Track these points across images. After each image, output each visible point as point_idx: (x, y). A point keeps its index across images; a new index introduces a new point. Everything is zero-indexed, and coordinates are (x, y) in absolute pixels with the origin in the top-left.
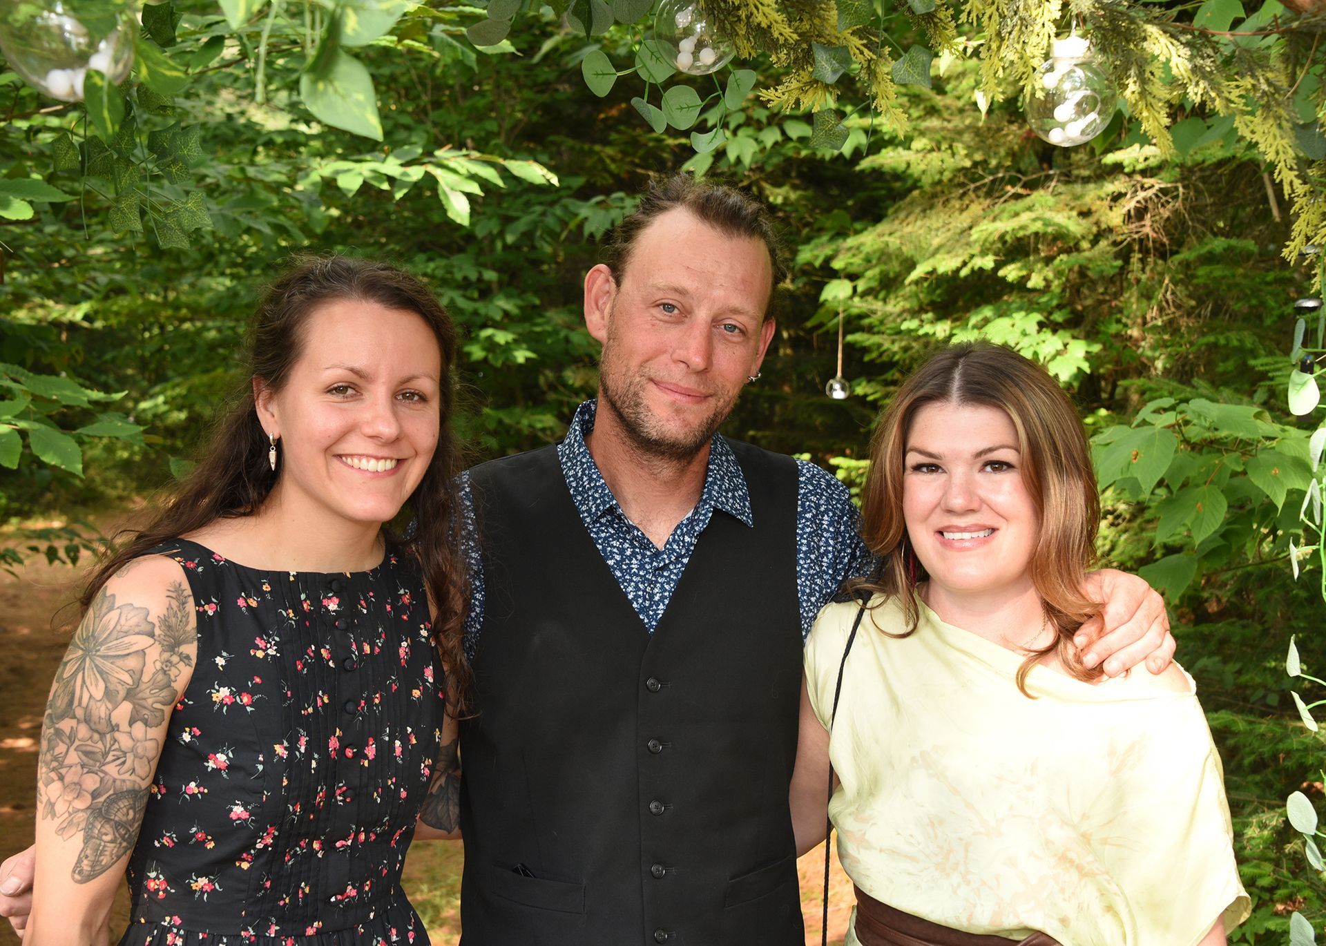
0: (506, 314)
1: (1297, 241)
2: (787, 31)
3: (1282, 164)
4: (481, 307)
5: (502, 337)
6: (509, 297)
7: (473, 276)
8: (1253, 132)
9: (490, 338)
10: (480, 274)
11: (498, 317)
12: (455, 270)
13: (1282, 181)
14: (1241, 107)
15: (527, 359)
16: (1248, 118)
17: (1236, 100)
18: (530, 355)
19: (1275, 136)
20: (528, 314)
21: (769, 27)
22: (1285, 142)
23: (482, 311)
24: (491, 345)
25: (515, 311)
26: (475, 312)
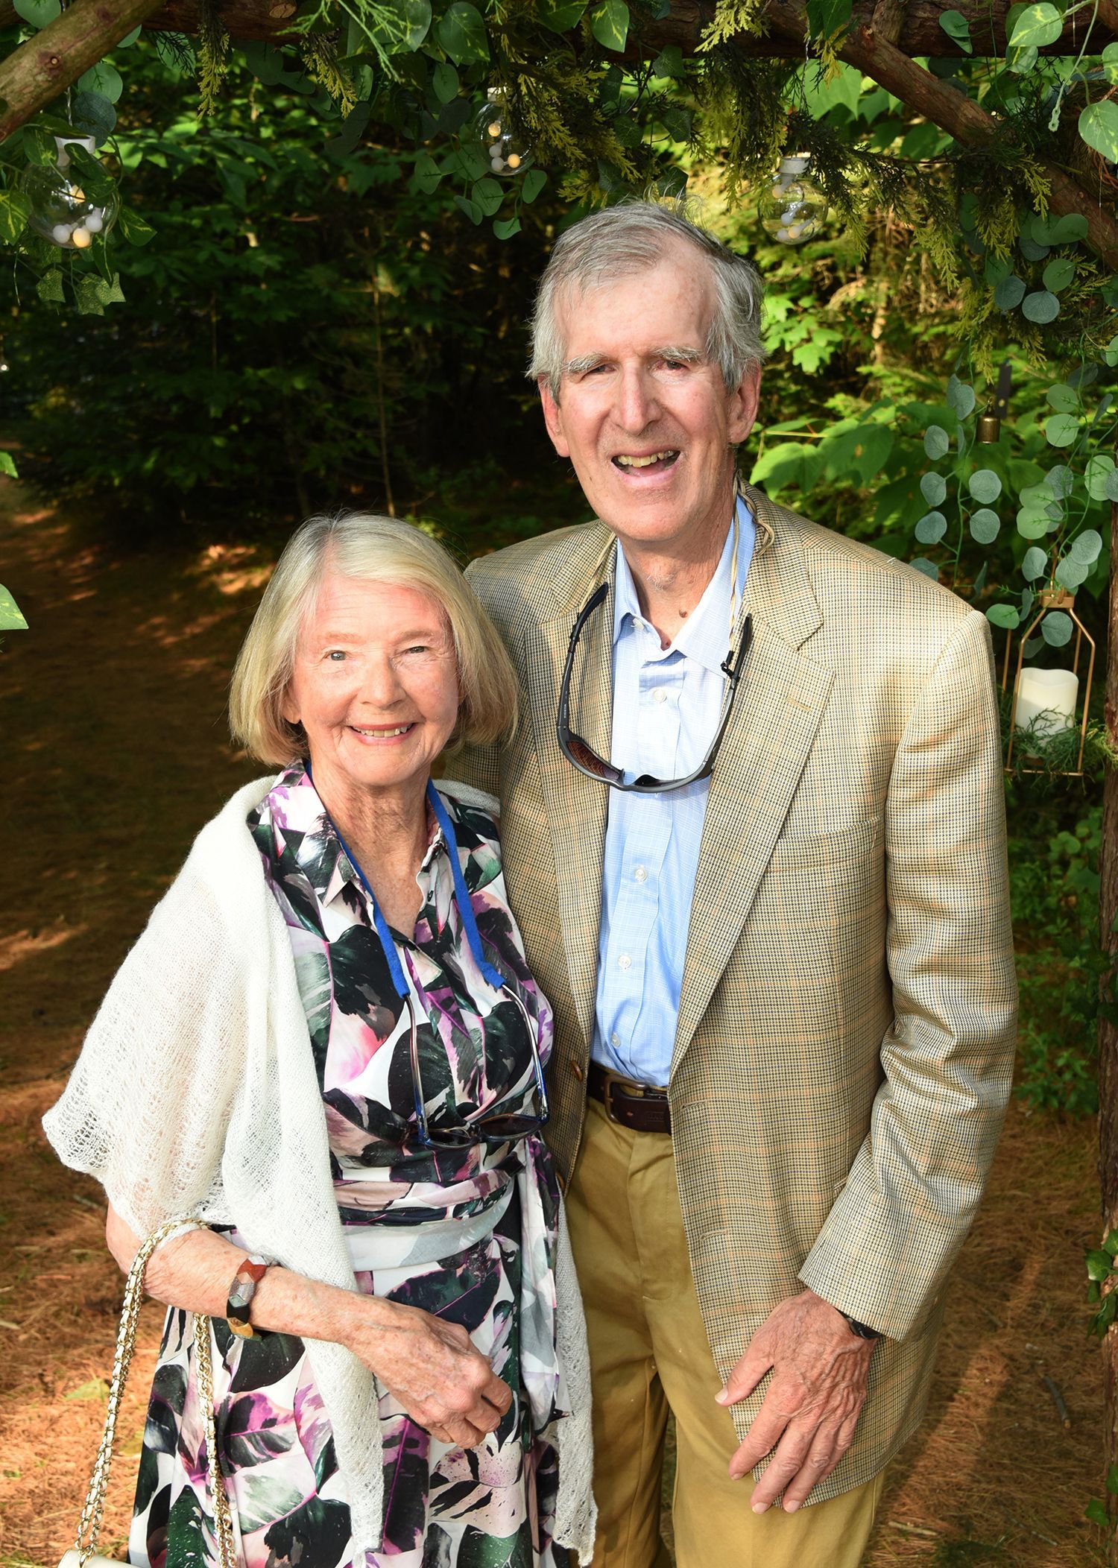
2: (578, 152)
15: (289, 318)
19: (942, 245)
21: (563, 149)
25: (278, 268)
26: (236, 266)
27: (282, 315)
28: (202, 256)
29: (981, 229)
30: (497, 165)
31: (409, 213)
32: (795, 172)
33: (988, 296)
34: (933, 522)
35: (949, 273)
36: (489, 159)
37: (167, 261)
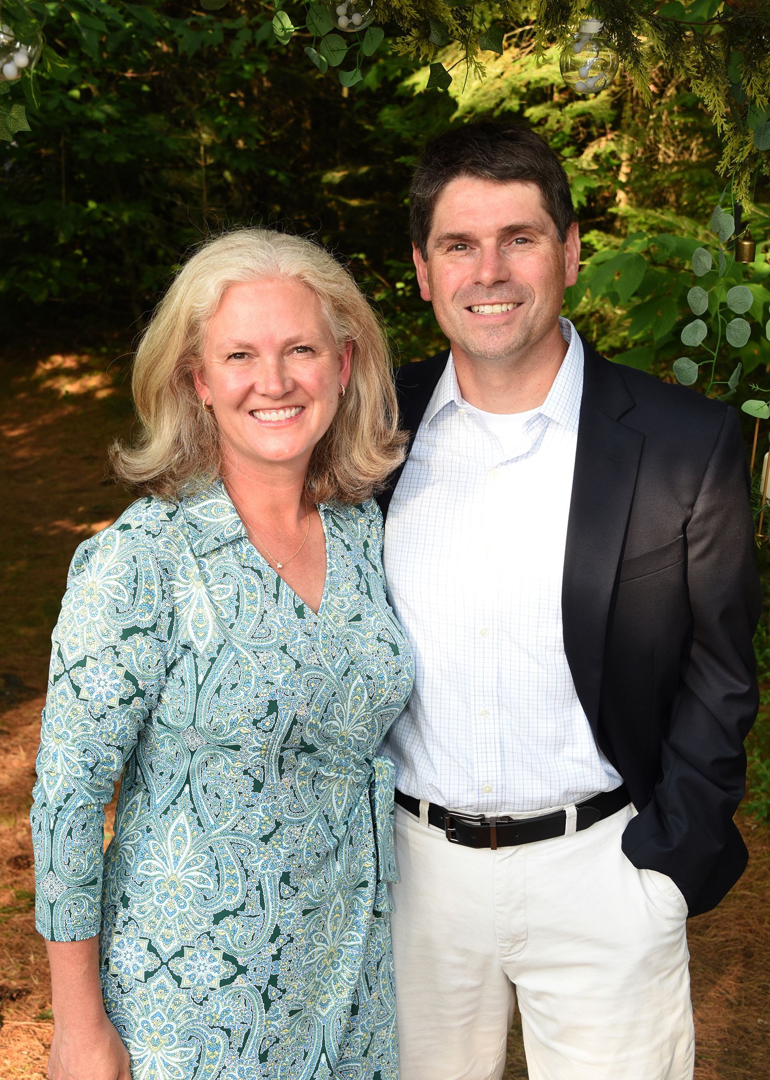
1: (726, 161)
2: (413, 12)
3: (717, 113)
4: (86, 109)
6: (110, 102)
8: (701, 91)
9: (94, 139)
11: (102, 120)
13: (716, 124)
14: (694, 73)
15: (128, 159)
16: (699, 81)
17: (692, 69)
18: (129, 156)
19: (714, 95)
21: (401, 8)
22: (719, 99)
23: (88, 114)
24: (97, 147)
26: (81, 114)
27: (121, 157)
29: (745, 82)
30: (343, 22)
31: (229, 72)
32: (592, 32)
33: (747, 138)
34: (696, 327)
35: (719, 119)
36: (337, 17)
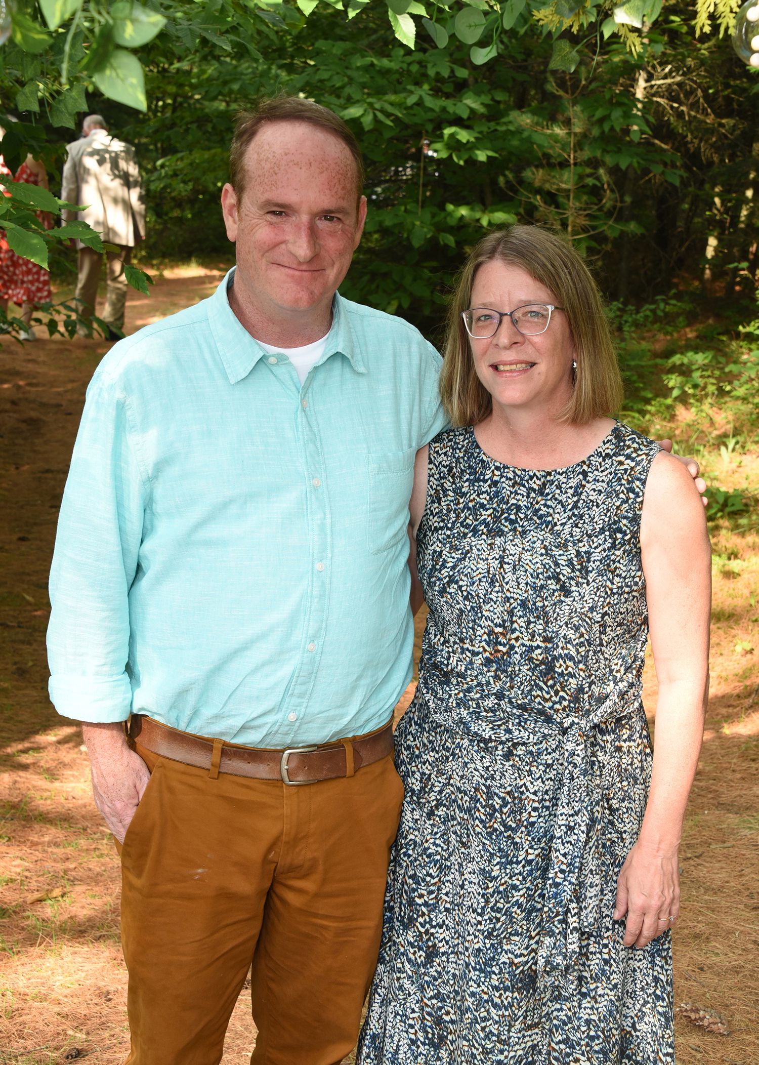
0: (472, 110)
4: (449, 104)
5: (464, 136)
6: (478, 93)
7: (446, 73)
9: (452, 136)
10: (452, 71)
11: (465, 115)
12: (429, 66)
15: (489, 157)
18: (491, 153)
20: (494, 114)
23: (451, 109)
24: (455, 145)
25: (482, 110)
26: (444, 110)
27: (482, 156)
28: (411, 100)
37: (377, 106)
